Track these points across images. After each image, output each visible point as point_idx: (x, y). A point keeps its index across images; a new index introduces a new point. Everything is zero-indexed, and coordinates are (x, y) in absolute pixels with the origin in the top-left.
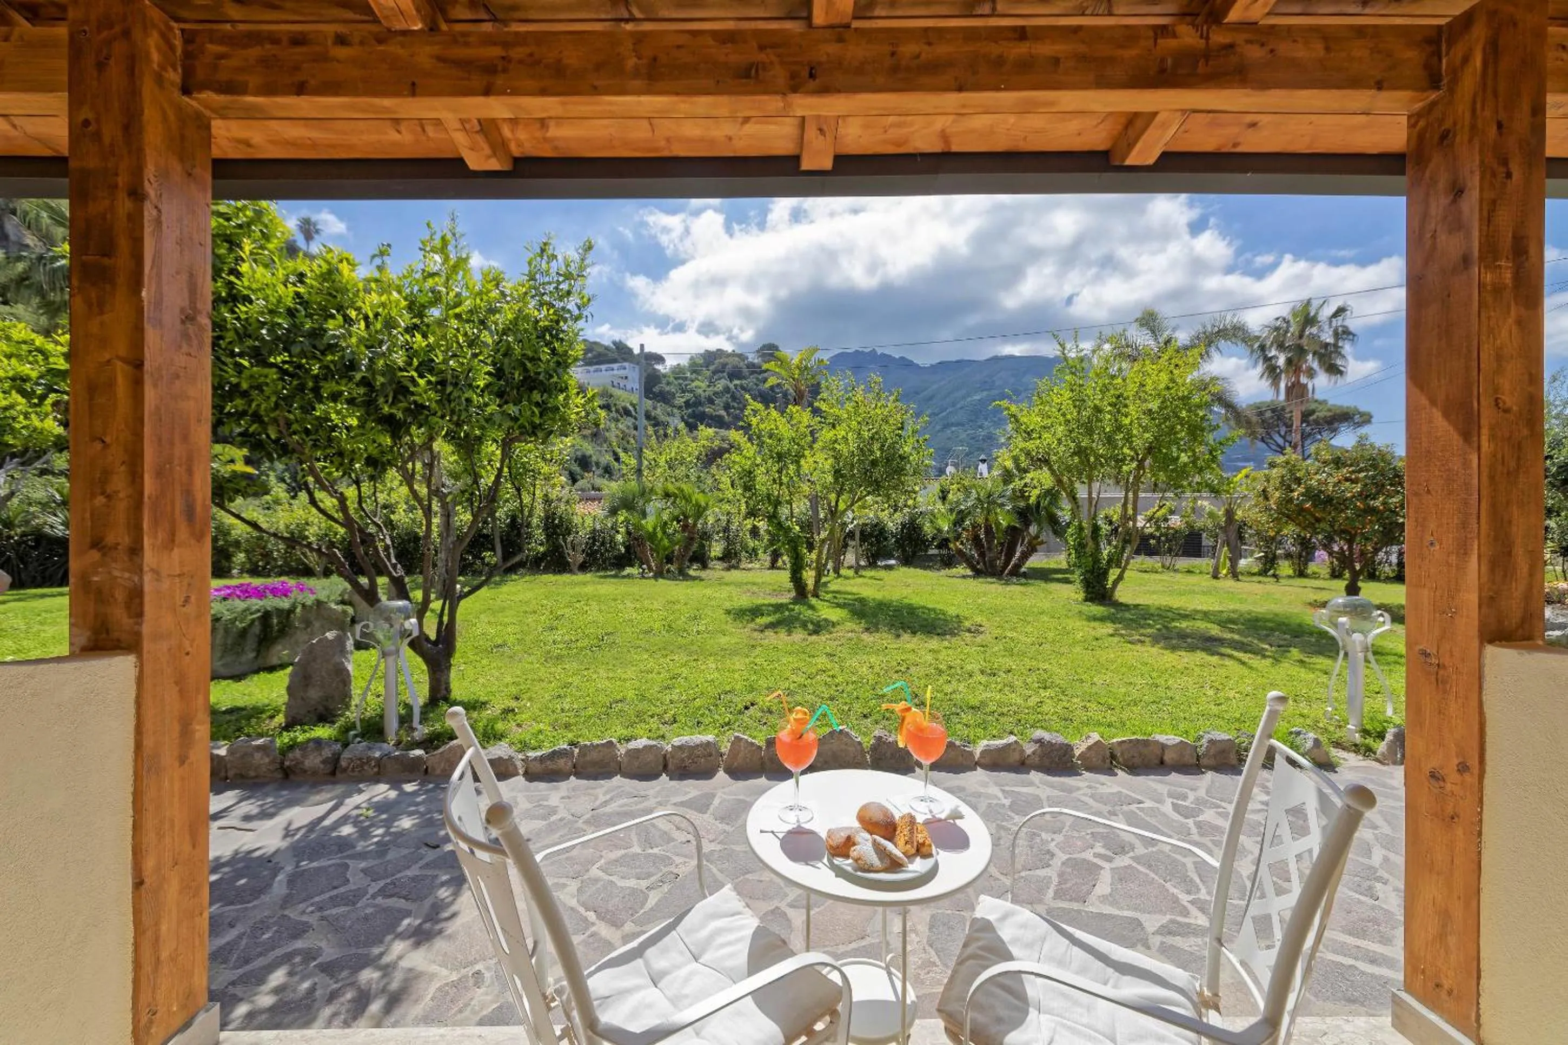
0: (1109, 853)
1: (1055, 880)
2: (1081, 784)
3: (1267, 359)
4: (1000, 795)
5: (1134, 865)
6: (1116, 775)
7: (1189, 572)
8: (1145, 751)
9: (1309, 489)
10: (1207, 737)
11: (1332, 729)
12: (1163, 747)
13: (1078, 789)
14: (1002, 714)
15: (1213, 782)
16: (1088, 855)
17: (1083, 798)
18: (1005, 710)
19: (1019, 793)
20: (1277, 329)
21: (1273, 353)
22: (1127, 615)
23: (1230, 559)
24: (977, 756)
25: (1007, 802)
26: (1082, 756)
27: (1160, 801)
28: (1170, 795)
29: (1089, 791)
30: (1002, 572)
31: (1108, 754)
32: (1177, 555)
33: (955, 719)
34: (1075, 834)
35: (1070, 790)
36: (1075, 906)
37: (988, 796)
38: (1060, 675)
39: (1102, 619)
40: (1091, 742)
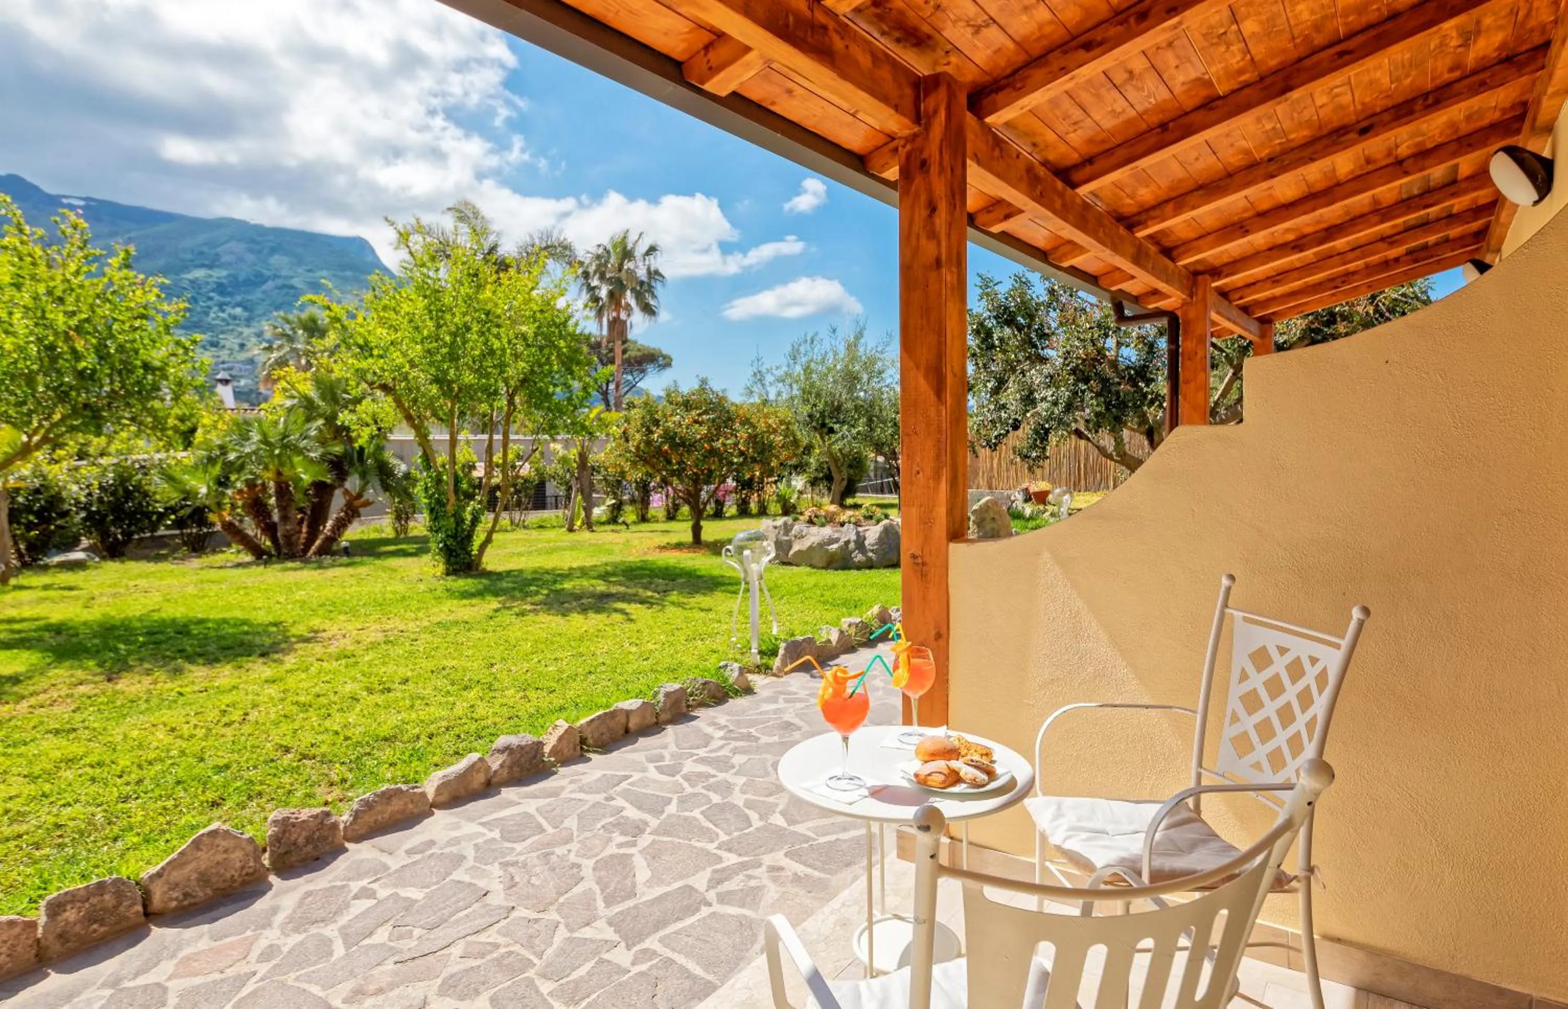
0: (629, 838)
1: (597, 889)
2: (564, 782)
3: (591, 289)
4: (481, 829)
5: (657, 838)
6: (590, 759)
7: (541, 527)
8: (612, 724)
9: (666, 431)
10: (663, 691)
11: (738, 656)
12: (628, 713)
13: (563, 788)
14: (431, 736)
15: (676, 734)
16: (612, 849)
17: (573, 796)
18: (432, 728)
19: (502, 819)
20: (598, 257)
21: (595, 282)
22: (504, 585)
23: (585, 509)
24: (431, 797)
25: (496, 834)
26: (554, 752)
27: (644, 770)
28: (650, 760)
29: (572, 787)
30: (305, 551)
31: (578, 739)
32: (526, 509)
33: (370, 762)
34: (588, 834)
35: (555, 793)
36: (630, 903)
37: (470, 837)
38: (474, 668)
39: (480, 594)
40: (560, 731)
